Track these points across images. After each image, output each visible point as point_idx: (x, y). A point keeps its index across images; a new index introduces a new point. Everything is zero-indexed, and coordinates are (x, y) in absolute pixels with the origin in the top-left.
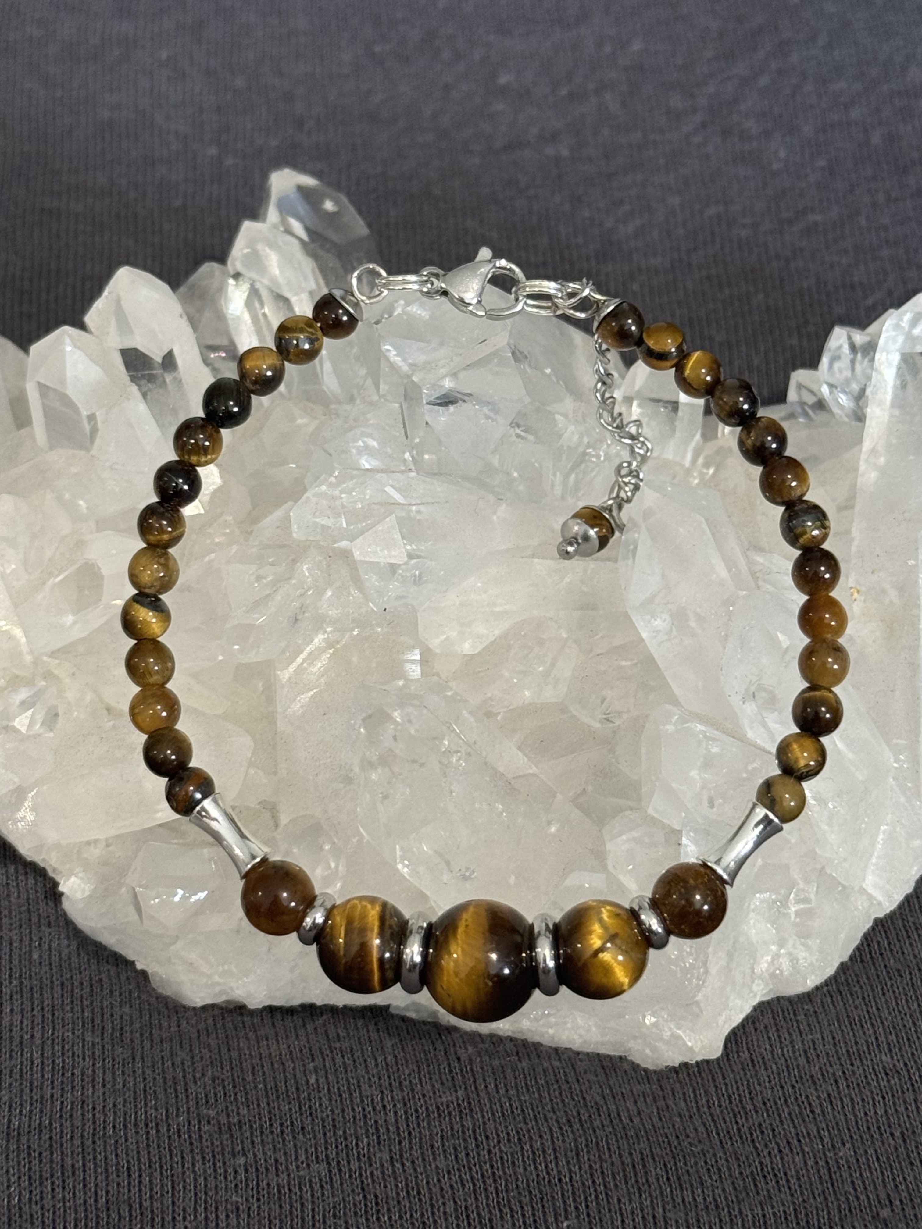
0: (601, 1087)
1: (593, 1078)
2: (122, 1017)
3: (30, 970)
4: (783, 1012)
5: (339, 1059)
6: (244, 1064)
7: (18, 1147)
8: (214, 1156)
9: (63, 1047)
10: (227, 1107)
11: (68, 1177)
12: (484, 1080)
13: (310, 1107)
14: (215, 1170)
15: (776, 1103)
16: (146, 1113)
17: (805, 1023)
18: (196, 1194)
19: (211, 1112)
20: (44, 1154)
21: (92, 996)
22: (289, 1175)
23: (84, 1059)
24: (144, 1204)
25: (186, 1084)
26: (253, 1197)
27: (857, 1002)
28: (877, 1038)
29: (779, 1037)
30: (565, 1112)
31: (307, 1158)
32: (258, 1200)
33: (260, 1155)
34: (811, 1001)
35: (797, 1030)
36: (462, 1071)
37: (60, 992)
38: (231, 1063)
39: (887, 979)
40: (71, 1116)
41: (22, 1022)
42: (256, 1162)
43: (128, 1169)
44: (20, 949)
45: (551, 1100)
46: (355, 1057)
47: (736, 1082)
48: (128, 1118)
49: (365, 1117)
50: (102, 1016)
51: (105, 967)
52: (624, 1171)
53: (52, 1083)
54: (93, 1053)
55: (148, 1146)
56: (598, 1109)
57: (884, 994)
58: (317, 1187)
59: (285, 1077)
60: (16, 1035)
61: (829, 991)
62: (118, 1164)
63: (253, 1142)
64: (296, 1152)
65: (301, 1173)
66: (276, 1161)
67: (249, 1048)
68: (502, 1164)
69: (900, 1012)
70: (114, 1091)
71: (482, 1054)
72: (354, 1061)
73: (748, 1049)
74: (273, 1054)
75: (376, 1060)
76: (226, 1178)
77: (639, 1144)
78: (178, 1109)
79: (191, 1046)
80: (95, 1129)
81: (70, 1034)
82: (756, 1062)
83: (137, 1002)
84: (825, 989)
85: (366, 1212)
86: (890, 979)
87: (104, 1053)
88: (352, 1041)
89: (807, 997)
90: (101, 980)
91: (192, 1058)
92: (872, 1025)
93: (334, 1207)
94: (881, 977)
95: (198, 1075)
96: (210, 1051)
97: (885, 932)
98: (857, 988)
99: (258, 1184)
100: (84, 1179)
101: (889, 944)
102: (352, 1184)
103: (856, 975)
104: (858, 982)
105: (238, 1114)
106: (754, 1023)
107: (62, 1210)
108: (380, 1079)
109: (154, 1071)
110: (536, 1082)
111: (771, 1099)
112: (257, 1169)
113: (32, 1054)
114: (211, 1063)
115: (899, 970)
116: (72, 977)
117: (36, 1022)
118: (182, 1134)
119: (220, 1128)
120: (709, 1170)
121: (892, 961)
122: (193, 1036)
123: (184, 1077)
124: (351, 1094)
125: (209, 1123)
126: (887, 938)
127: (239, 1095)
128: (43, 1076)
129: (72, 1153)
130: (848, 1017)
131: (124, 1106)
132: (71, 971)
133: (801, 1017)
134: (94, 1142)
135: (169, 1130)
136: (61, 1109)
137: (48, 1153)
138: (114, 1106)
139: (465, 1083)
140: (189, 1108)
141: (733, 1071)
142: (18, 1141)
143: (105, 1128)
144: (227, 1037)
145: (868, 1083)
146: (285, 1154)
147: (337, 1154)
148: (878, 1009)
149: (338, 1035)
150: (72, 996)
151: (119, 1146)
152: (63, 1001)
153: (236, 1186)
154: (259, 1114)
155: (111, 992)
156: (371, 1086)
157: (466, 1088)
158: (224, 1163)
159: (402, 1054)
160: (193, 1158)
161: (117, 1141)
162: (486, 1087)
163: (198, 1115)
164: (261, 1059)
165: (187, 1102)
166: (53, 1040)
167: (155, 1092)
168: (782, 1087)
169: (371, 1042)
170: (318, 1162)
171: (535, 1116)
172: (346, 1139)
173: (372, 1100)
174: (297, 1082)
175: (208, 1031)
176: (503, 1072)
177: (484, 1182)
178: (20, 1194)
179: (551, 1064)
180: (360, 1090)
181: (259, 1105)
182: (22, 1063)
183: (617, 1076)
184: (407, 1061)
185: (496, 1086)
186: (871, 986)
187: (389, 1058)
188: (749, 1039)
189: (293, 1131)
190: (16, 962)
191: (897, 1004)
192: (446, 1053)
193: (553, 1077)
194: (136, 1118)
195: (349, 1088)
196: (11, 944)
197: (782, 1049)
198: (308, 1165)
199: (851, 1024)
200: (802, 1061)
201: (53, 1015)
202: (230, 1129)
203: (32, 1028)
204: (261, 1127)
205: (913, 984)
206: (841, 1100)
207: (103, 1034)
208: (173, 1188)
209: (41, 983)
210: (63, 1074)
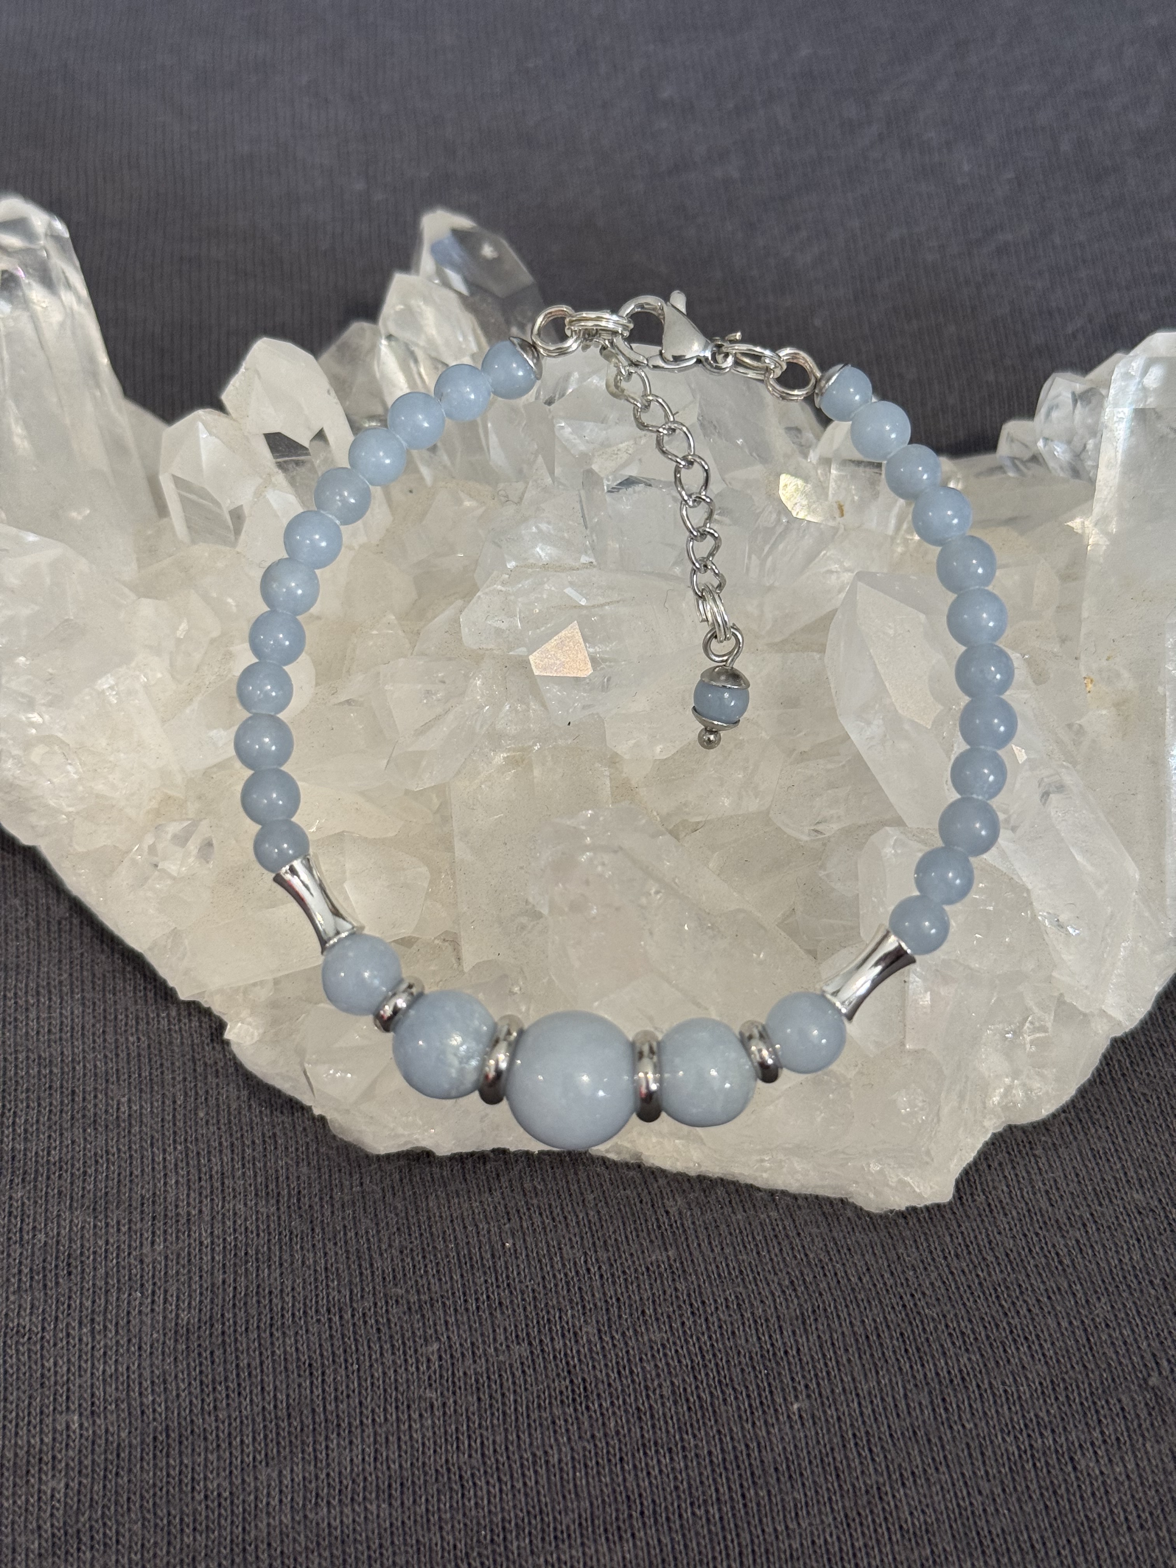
0: (824, 1240)
1: (815, 1231)
2: (298, 1178)
3: (196, 1131)
4: (1018, 1145)
5: (537, 1220)
6: (434, 1230)
7: (188, 1348)
8: (404, 1343)
9: (235, 1222)
10: (416, 1281)
11: (244, 1380)
12: (697, 1237)
13: (508, 1277)
14: (406, 1361)
15: (1019, 1254)
16: (328, 1295)
17: (1044, 1159)
18: (385, 1390)
19: (399, 1291)
20: (217, 1353)
21: (265, 1156)
22: (487, 1361)
23: (258, 1235)
24: (328, 1407)
25: (371, 1257)
26: (448, 1390)
27: (1100, 1132)
28: (1126, 1174)
29: (1016, 1175)
30: (788, 1273)
31: (506, 1338)
32: (454, 1393)
33: (455, 1338)
34: (1048, 1130)
35: (1035, 1167)
36: (671, 1226)
37: (230, 1156)
38: (420, 1226)
39: (1132, 1104)
40: (245, 1304)
41: (188, 1195)
42: (450, 1347)
43: (310, 1365)
44: (185, 1108)
45: (771, 1260)
46: (555, 1214)
47: (973, 1230)
48: (308, 1302)
49: (568, 1283)
50: (277, 1178)
51: (279, 1118)
52: (857, 1340)
53: (224, 1265)
54: (268, 1226)
55: (331, 1336)
56: (823, 1268)
57: (1130, 1122)
58: (518, 1373)
59: (480, 1241)
60: (182, 1211)
61: (1066, 1118)
62: (298, 1359)
63: (446, 1322)
64: (494, 1331)
65: (501, 1358)
66: (473, 1344)
67: (439, 1208)
68: (722, 1334)
69: (1148, 1142)
70: (293, 1271)
71: (693, 1206)
72: (554, 1220)
73: (983, 1191)
74: (465, 1214)
75: (577, 1217)
76: (418, 1369)
77: (871, 1310)
78: (363, 1289)
79: (375, 1209)
80: (272, 1318)
81: (242, 1206)
82: (993, 1207)
83: (316, 1158)
84: (1063, 1115)
85: (574, 1400)
86: (1136, 1104)
87: (279, 1225)
88: (551, 1196)
89: (1044, 1126)
90: (274, 1135)
91: (377, 1224)
92: (1120, 1158)
93: (539, 1397)
94: (1125, 1103)
95: (384, 1247)
96: (397, 1215)
97: (1126, 1049)
98: (1099, 1116)
99: (453, 1374)
100: (262, 1380)
101: (1131, 1063)
102: (557, 1366)
103: (1097, 1100)
104: (1099, 1107)
105: (429, 1289)
106: (986, 1159)
107: (238, 1420)
108: (582, 1238)
109: (335, 1244)
110: (754, 1238)
111: (1014, 1249)
112: (452, 1356)
113: (200, 1234)
114: (398, 1229)
115: (1144, 1095)
116: (242, 1136)
117: (204, 1193)
118: (367, 1319)
119: (409, 1309)
120: (950, 1335)
121: (1136, 1084)
122: (377, 1196)
123: (369, 1249)
124: (551, 1259)
125: (397, 1301)
126: (1129, 1056)
127: (429, 1266)
128: (213, 1259)
129: (248, 1349)
130: (1092, 1149)
131: (304, 1288)
132: (242, 1129)
133: (1039, 1151)
134: (271, 1335)
135: (353, 1316)
136: (234, 1297)
137: (221, 1351)
138: (293, 1289)
139: (676, 1240)
140: (374, 1288)
141: (968, 1217)
142: (187, 1339)
143: (283, 1316)
144: (415, 1193)
145: (1120, 1225)
146: (482, 1335)
147: (539, 1331)
148: (1124, 1140)
149: (535, 1188)
150: (243, 1158)
151: (299, 1338)
152: (233, 1166)
153: (430, 1378)
154: (452, 1288)
155: (287, 1148)
156: (572, 1247)
157: (677, 1248)
158: (416, 1351)
159: (606, 1209)
160: (381, 1347)
161: (297, 1333)
162: (699, 1245)
163: (385, 1295)
164: (452, 1221)
165: (373, 1280)
166: (223, 1215)
167: (337, 1269)
168: (1025, 1235)
169: (571, 1195)
170: (518, 1344)
171: (755, 1278)
172: (548, 1312)
173: (575, 1263)
174: (492, 1248)
175: (393, 1188)
176: (717, 1227)
177: (703, 1357)
178: (191, 1402)
179: (769, 1217)
180: (561, 1253)
181: (451, 1278)
182: (189, 1244)
183: (839, 1223)
184: (611, 1217)
185: (710, 1243)
186: (1115, 1113)
187: (591, 1213)
188: (983, 1179)
189: (489, 1306)
190: (180, 1124)
191: (1146, 1134)
192: (653, 1206)
193: (772, 1233)
194: (317, 1302)
195: (548, 1251)
196: (174, 1102)
197: (1021, 1189)
198: (508, 1347)
199: (1094, 1156)
200: (1044, 1204)
201: (223, 1184)
202: (420, 1307)
203: (201, 1202)
204: (455, 1303)
205: (1162, 1111)
206: (1092, 1246)
207: (278, 1201)
208: (360, 1385)
209: (209, 1146)
210: (235, 1255)
